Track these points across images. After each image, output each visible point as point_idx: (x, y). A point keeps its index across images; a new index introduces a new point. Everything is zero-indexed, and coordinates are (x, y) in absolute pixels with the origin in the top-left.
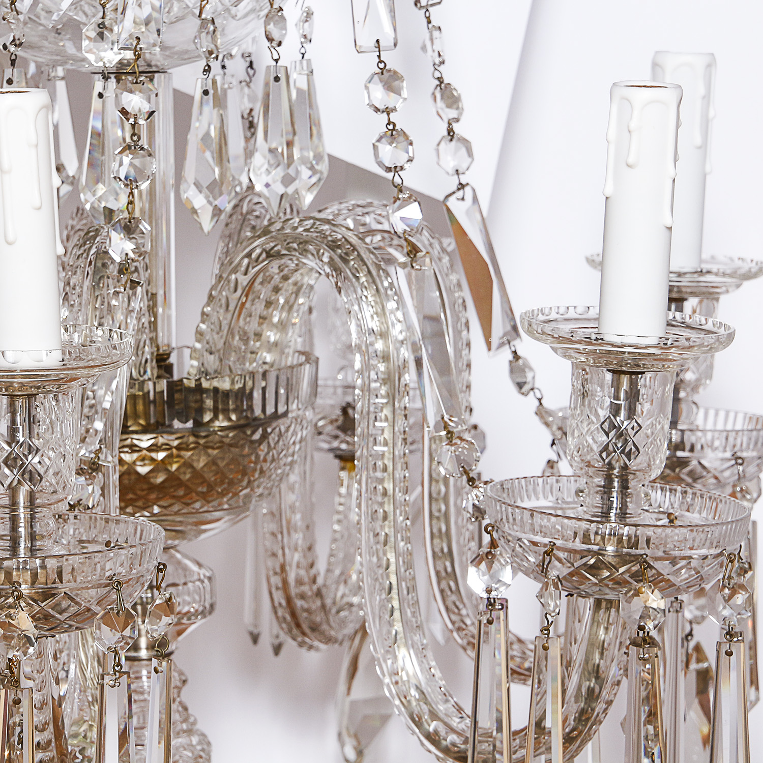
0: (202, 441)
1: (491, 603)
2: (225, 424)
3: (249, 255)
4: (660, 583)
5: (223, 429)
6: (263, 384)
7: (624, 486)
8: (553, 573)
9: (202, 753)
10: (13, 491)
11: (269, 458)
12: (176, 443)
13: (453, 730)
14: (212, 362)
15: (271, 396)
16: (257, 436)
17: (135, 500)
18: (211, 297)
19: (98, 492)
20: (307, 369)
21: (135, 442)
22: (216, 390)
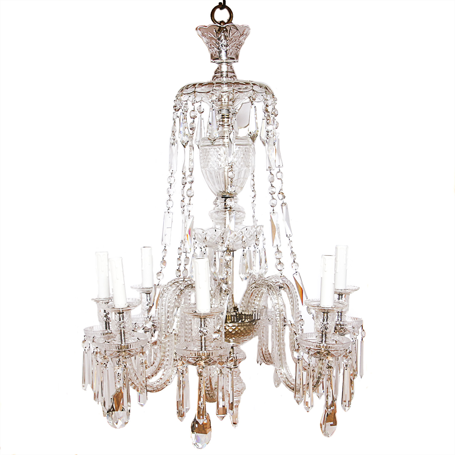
0: (242, 325)
1: (298, 359)
2: (247, 321)
3: (252, 287)
4: (332, 356)
5: (247, 322)
6: (255, 313)
7: (326, 336)
8: (310, 354)
9: (244, 387)
10: (201, 337)
11: (256, 328)
12: (237, 325)
13: (292, 384)
14: (244, 309)
15: (256, 315)
16: (254, 324)
17: (229, 336)
18: (244, 295)
19: (220, 336)
20: (265, 310)
21: (229, 325)
22: (245, 314)
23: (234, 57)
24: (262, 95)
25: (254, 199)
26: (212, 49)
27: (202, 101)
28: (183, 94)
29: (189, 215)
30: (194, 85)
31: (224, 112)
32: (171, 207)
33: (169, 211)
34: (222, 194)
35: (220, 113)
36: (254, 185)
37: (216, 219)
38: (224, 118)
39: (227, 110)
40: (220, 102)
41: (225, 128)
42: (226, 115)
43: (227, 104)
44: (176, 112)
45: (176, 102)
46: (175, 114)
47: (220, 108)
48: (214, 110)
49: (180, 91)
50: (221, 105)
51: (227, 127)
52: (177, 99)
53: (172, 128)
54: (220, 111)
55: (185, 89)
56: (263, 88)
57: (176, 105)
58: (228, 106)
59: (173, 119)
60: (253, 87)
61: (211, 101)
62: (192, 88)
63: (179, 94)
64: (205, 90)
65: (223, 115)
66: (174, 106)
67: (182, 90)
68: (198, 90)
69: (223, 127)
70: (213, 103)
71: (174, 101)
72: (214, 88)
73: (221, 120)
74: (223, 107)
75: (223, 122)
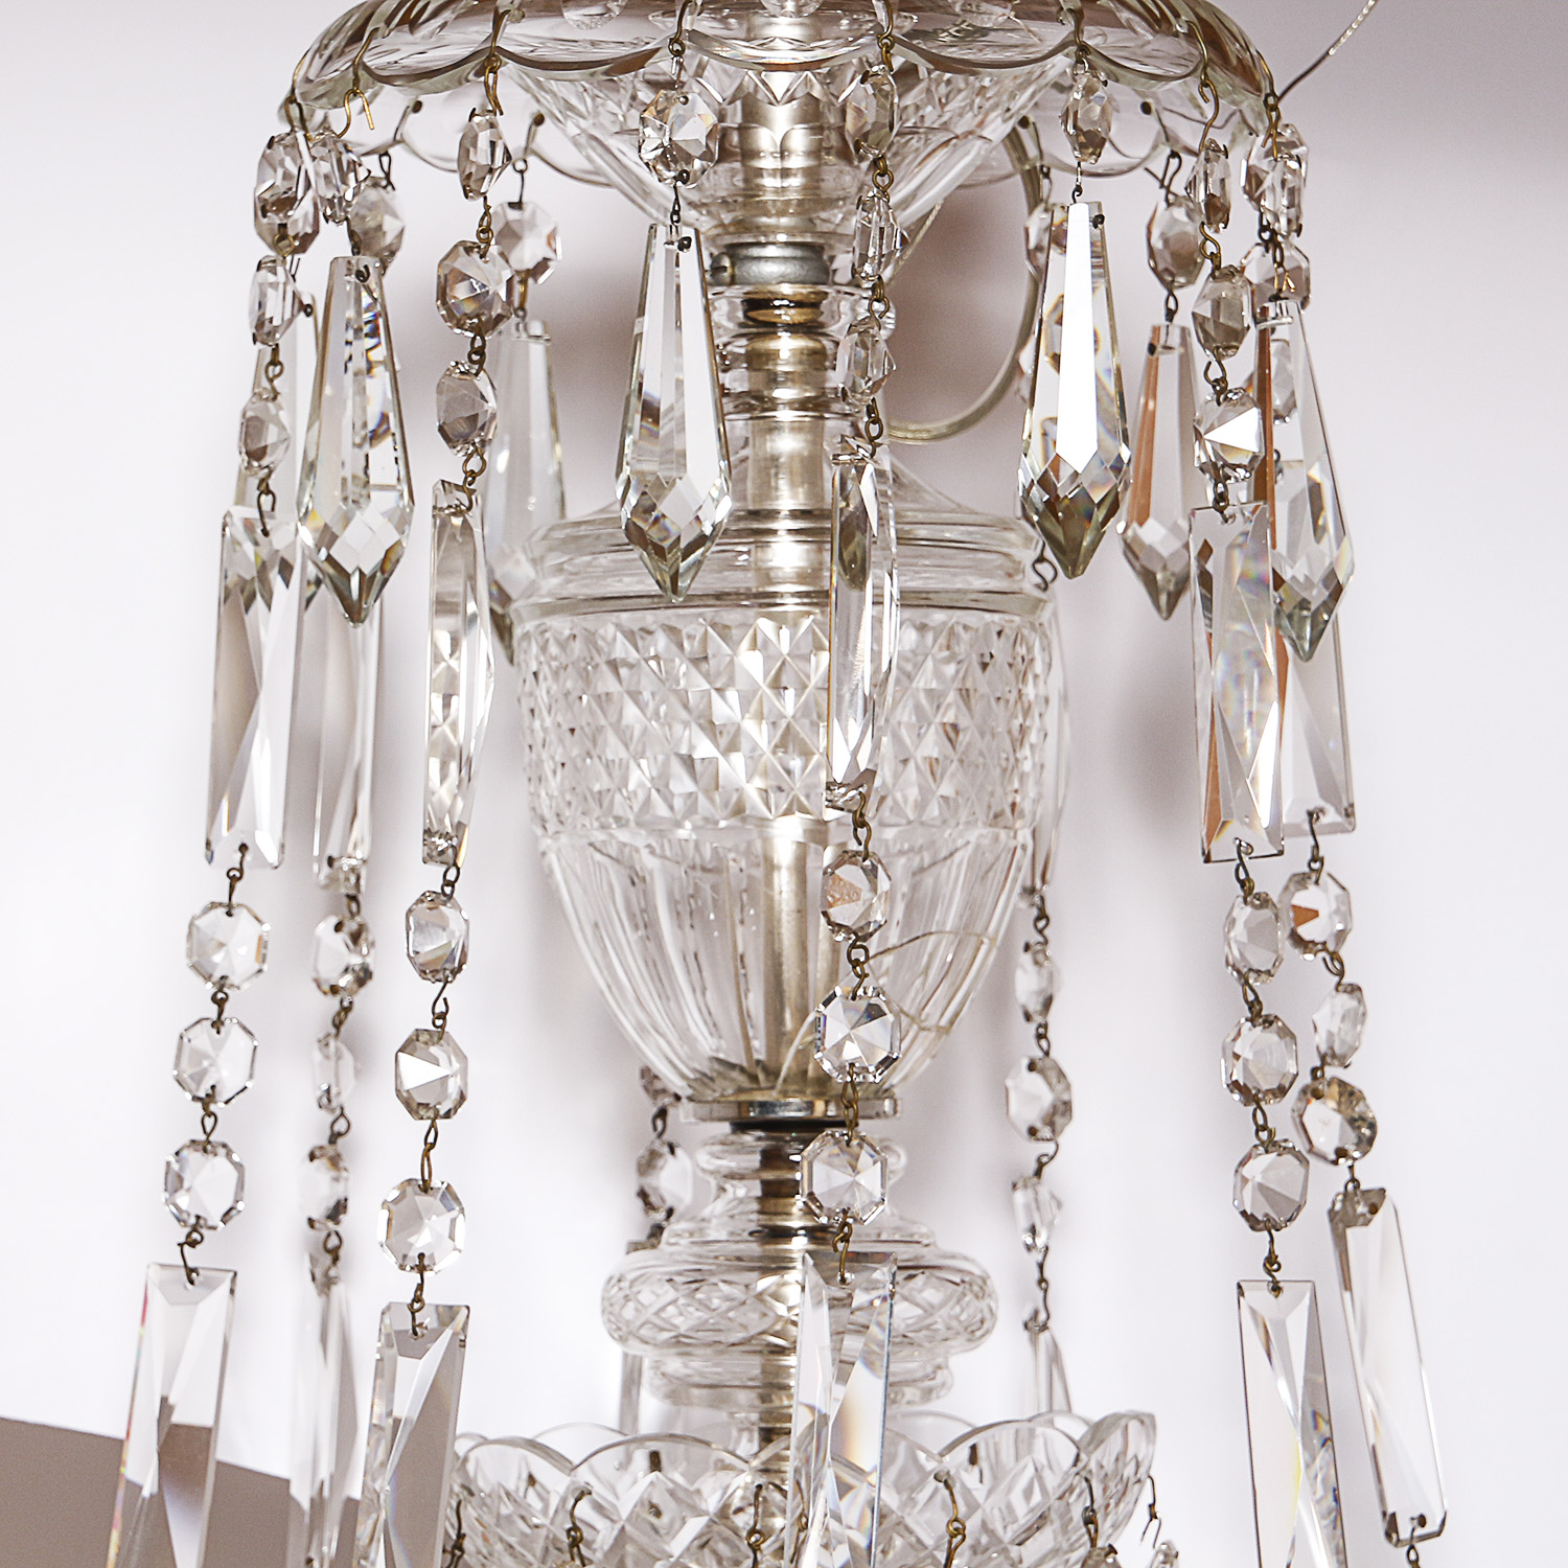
24: (1146, 109)
25: (1049, 1148)
27: (532, 159)
28: (363, 73)
29: (418, 1299)
31: (774, 268)
32: (214, 1218)
33: (194, 1257)
34: (740, 1090)
35: (733, 281)
36: (1048, 1003)
37: (680, 1344)
38: (772, 330)
39: (798, 253)
40: (737, 165)
41: (774, 428)
42: (786, 302)
43: (805, 188)
44: (279, 262)
45: (287, 154)
46: (275, 274)
47: (730, 224)
48: (689, 239)
49: (331, 39)
50: (740, 199)
51: (796, 425)
52: (296, 123)
53: (244, 415)
54: (726, 262)
55: (388, 22)
56: (1176, 34)
57: (290, 189)
58: (816, 211)
59: (260, 324)
60: (1078, 15)
61: (664, 153)
62: (461, 20)
63: (326, 71)
64: (593, 43)
65: (757, 303)
66: (267, 196)
67: (356, 37)
68: (525, 40)
69: (761, 422)
70: (681, 174)
71: (270, 145)
72: (686, 26)
73: (742, 351)
74: (767, 214)
75: (759, 370)
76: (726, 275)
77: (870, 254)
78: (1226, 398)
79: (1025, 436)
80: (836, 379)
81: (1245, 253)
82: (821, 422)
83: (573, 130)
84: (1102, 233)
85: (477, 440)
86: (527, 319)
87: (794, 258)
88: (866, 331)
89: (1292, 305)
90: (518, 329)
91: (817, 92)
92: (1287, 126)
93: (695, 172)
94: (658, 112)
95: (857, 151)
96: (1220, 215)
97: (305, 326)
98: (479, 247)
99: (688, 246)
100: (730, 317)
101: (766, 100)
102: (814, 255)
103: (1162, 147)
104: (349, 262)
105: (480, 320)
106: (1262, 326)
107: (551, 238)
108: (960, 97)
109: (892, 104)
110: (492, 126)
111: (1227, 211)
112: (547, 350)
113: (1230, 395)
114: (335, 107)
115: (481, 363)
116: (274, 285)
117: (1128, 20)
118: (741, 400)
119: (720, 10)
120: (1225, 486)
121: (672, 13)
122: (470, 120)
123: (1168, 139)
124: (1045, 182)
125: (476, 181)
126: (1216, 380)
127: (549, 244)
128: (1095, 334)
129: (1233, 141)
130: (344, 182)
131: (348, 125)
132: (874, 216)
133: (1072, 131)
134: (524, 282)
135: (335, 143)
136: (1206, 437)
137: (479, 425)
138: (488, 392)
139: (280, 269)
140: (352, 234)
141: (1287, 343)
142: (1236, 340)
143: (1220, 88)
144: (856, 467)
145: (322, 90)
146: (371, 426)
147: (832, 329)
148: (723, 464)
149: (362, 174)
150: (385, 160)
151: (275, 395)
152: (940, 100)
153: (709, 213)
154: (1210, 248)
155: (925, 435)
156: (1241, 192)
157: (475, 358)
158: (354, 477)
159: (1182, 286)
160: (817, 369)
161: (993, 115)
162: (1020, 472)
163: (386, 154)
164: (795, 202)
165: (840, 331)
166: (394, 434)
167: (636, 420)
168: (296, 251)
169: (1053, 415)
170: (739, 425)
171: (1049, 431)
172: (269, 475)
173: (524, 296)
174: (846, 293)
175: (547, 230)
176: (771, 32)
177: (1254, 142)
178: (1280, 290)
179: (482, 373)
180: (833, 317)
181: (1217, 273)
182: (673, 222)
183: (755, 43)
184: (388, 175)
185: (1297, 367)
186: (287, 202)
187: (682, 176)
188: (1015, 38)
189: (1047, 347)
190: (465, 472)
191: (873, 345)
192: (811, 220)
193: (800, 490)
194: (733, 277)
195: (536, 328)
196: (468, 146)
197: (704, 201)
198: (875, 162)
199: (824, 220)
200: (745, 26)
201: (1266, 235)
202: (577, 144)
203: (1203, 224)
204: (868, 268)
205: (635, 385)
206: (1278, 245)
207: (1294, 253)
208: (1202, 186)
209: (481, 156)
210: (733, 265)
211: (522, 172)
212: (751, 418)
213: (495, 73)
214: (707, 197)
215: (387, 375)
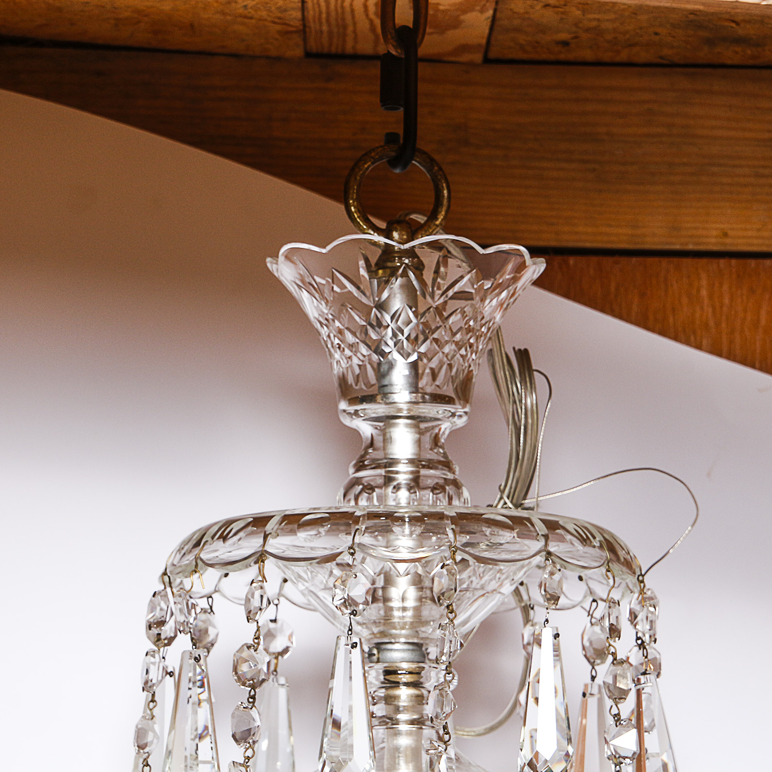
23: (449, 391)
24: (580, 578)
26: (348, 352)
27: (282, 599)
28: (199, 562)
30: (260, 522)
31: (398, 655)
35: (378, 661)
38: (397, 685)
39: (411, 647)
40: (381, 605)
41: (398, 734)
42: (404, 672)
43: (414, 616)
44: (156, 652)
45: (162, 600)
46: (154, 657)
47: (377, 633)
48: (356, 643)
49: (185, 545)
50: (382, 621)
51: (408, 732)
52: (167, 584)
53: (137, 726)
54: (375, 651)
55: (213, 538)
56: (594, 547)
57: (163, 617)
58: (419, 627)
59: (146, 683)
60: (546, 537)
61: (345, 602)
62: (248, 537)
63: (182, 560)
64: (312, 548)
65: (390, 672)
66: (152, 620)
67: (197, 544)
68: (278, 546)
69: (392, 730)
70: (353, 612)
71: (154, 595)
72: (357, 540)
73: (383, 695)
74: (395, 628)
75: (391, 704)
76: (375, 658)
77: (445, 651)
78: (620, 723)
79: (521, 741)
80: (429, 710)
81: (629, 650)
82: (421, 730)
83: (301, 587)
84: (559, 641)
85: (251, 741)
86: (278, 676)
87: (409, 650)
88: (442, 689)
89: (652, 677)
90: (273, 681)
91: (420, 571)
92: (649, 589)
93: (360, 611)
94: (342, 582)
95: (439, 601)
96: (616, 633)
97: (169, 681)
98: (254, 646)
99: (356, 647)
100: (377, 678)
101: (395, 575)
102: (419, 648)
103: (588, 597)
104: (191, 653)
105: (253, 681)
106: (638, 687)
107: (290, 636)
108: (490, 574)
109: (456, 579)
110: (262, 588)
111: (619, 632)
112: (288, 691)
113: (622, 722)
114: (186, 577)
115: (253, 702)
116: (154, 663)
117: (570, 540)
118: (381, 720)
119: (374, 532)
120: (620, 767)
121: (350, 534)
122: (251, 585)
123: (591, 593)
124: (531, 612)
125: (254, 614)
126: (615, 715)
127: (289, 640)
128: (556, 689)
129: (623, 596)
130: (189, 613)
131: (192, 587)
132: (447, 632)
133: (543, 593)
134: (277, 658)
135: (185, 595)
136: (610, 743)
137: (252, 734)
138: (256, 716)
139: (157, 655)
140: (192, 639)
141: (650, 695)
142: (625, 695)
143: (615, 573)
144: (437, 756)
145: (179, 570)
146: (200, 731)
147: (427, 685)
148: (372, 753)
149: (198, 610)
150: (210, 600)
151: (153, 717)
152: (480, 575)
153: (367, 628)
154: (612, 650)
155: (473, 734)
156: (627, 620)
157: (251, 700)
158: (191, 755)
159: (598, 664)
160: (419, 704)
161: (506, 582)
162: (519, 759)
163: (211, 597)
164: (408, 623)
165: (430, 686)
166: (211, 735)
167: (330, 727)
168: (166, 645)
169: (535, 727)
170: (380, 732)
171: (533, 735)
172: (148, 757)
173: (276, 665)
174: (434, 667)
175: (288, 633)
176: (398, 543)
177: (633, 597)
178: (646, 670)
179: (254, 708)
180: (427, 680)
181: (615, 662)
182: (348, 635)
183: (389, 549)
184: (211, 607)
185: (655, 707)
186: (161, 623)
187: (354, 613)
188: (517, 547)
189: (532, 694)
190: (245, 757)
191: (446, 696)
192: (417, 632)
193: (410, 764)
194: (378, 658)
195: (282, 680)
196: (250, 597)
197: (364, 622)
198: (448, 607)
199: (423, 632)
200: (385, 540)
201: (639, 642)
202: (303, 594)
203: (608, 638)
204: (444, 658)
205: (329, 712)
206: (644, 648)
207: (653, 650)
208: (607, 619)
209: (256, 602)
210: (378, 653)
211: (277, 605)
212: (387, 728)
213: (264, 562)
214: (366, 620)
215: (208, 706)
